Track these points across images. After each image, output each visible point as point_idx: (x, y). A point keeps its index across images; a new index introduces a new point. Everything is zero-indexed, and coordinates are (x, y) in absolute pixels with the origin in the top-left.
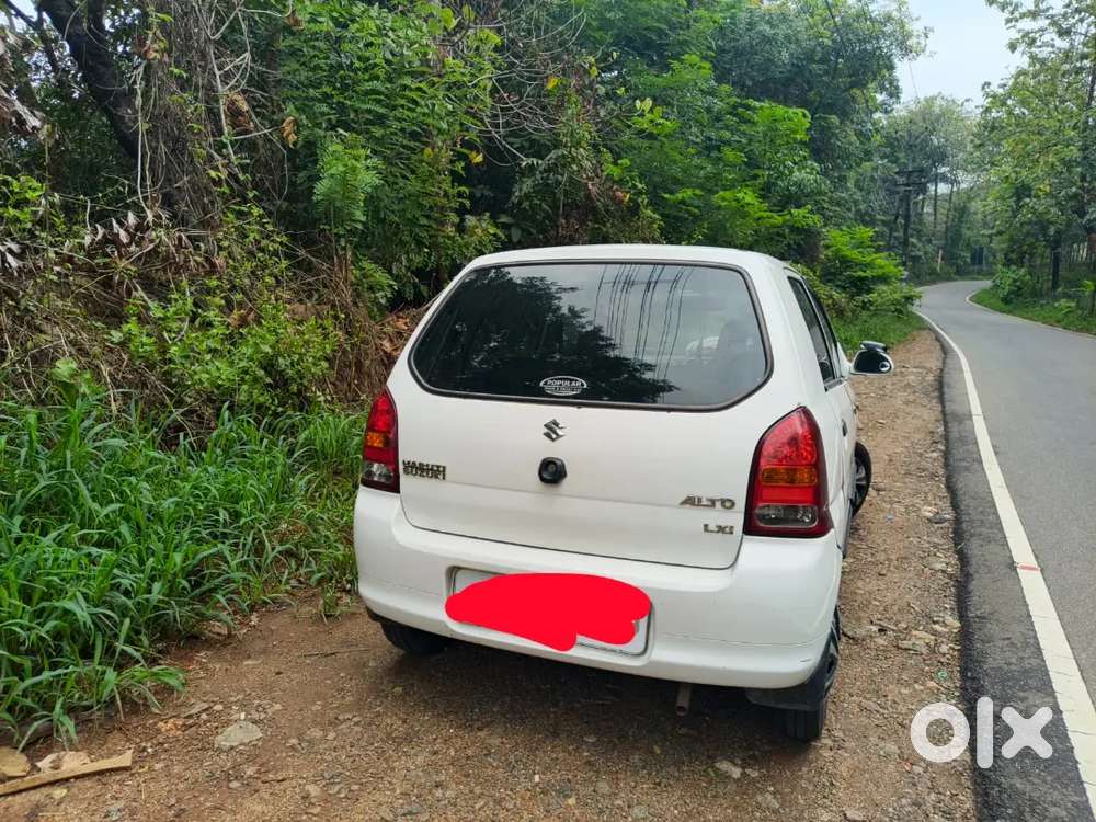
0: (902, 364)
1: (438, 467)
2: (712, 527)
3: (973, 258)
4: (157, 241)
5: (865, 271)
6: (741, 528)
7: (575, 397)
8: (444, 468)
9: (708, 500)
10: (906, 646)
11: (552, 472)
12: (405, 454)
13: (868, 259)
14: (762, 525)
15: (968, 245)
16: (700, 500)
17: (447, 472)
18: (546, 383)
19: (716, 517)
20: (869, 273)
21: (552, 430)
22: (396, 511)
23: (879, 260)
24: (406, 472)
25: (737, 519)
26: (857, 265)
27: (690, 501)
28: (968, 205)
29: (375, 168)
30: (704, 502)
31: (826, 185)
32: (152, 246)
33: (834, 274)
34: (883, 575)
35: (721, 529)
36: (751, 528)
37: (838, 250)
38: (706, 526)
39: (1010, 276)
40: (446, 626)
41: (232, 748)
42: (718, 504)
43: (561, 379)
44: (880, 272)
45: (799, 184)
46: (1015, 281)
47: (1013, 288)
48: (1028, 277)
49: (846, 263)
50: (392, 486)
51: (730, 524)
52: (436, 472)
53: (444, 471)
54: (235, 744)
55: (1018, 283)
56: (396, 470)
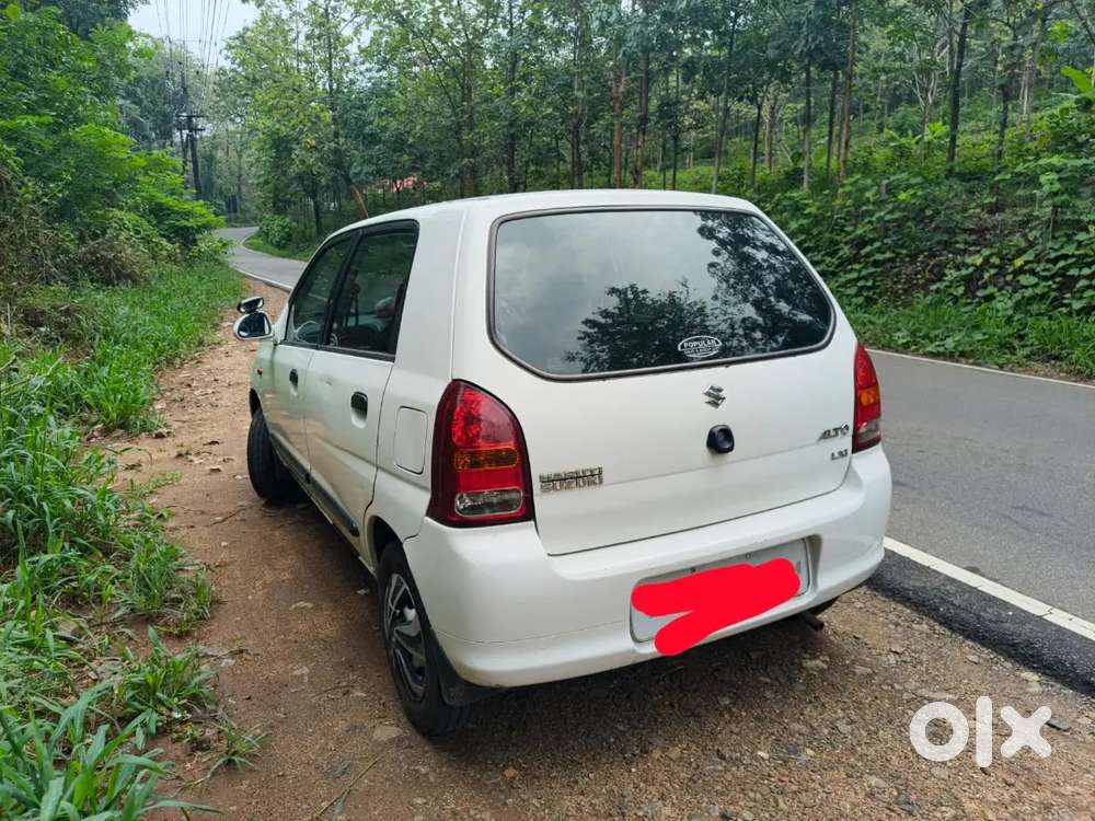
1: (592, 471)
2: (836, 454)
3: (228, 206)
6: (851, 448)
7: (715, 357)
8: (600, 470)
9: (834, 430)
11: (720, 441)
12: (538, 469)
15: (221, 193)
16: (829, 432)
17: (604, 475)
18: (682, 347)
19: (838, 444)
21: (715, 398)
23: (198, 208)
24: (545, 490)
27: (826, 435)
28: (214, 153)
30: (832, 433)
35: (841, 454)
38: (833, 454)
39: (277, 224)
40: (634, 652)
43: (696, 340)
46: (284, 228)
47: (283, 234)
48: (294, 224)
50: (528, 514)
52: (591, 478)
53: (600, 473)
55: (287, 230)
56: (529, 490)
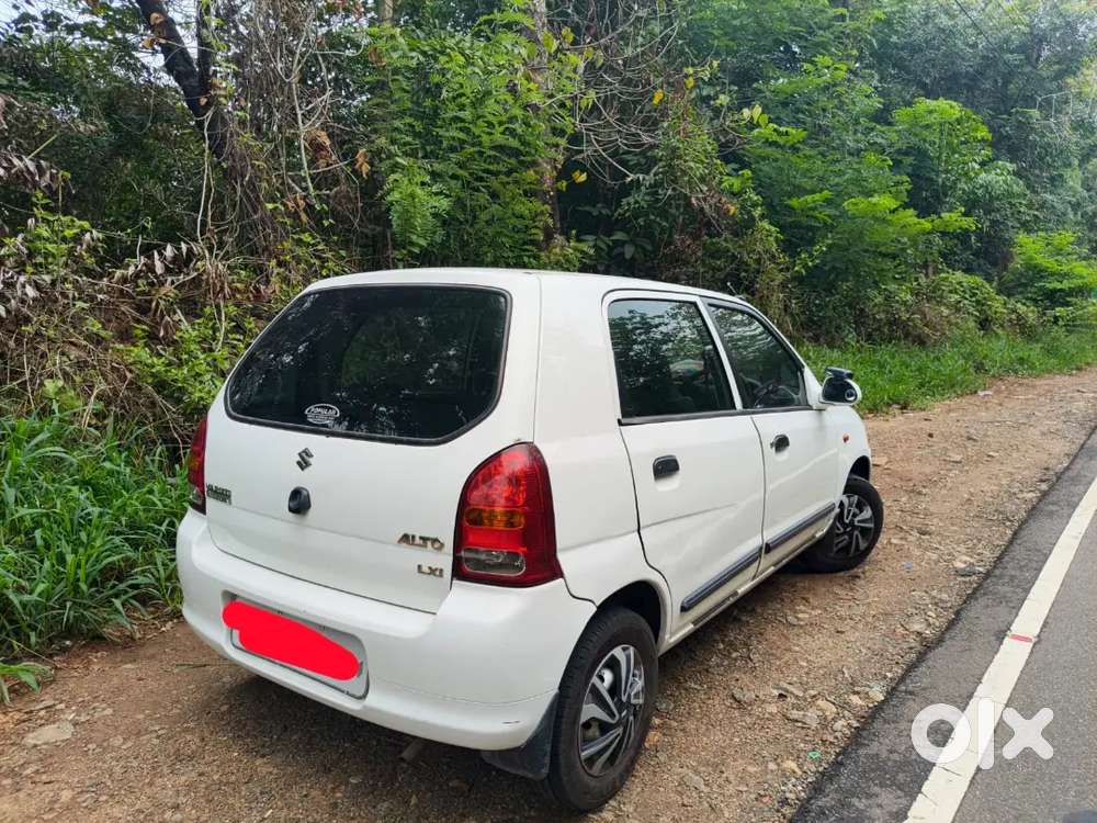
0: (1076, 388)
1: (227, 491)
2: (425, 569)
4: (201, 270)
5: (1061, 282)
6: (450, 571)
8: (230, 492)
9: (421, 538)
10: (796, 717)
11: (297, 502)
12: (208, 477)
13: (1065, 268)
14: (469, 570)
16: (413, 537)
17: (232, 497)
18: (310, 411)
19: (429, 558)
20: (1066, 285)
21: (303, 459)
22: (201, 531)
24: (210, 496)
25: (445, 561)
26: (1053, 274)
27: (406, 539)
29: (441, 193)
30: (418, 541)
31: (1019, 187)
32: (196, 274)
33: (1025, 285)
34: (842, 632)
35: (432, 571)
36: (459, 573)
37: (1031, 258)
38: (419, 567)
41: (35, 746)
42: (429, 543)
43: (322, 407)
44: (1079, 282)
45: (985, 187)
49: (1039, 273)
50: (201, 506)
51: (439, 567)
52: (225, 496)
53: (230, 496)
54: (39, 743)
56: (203, 492)
